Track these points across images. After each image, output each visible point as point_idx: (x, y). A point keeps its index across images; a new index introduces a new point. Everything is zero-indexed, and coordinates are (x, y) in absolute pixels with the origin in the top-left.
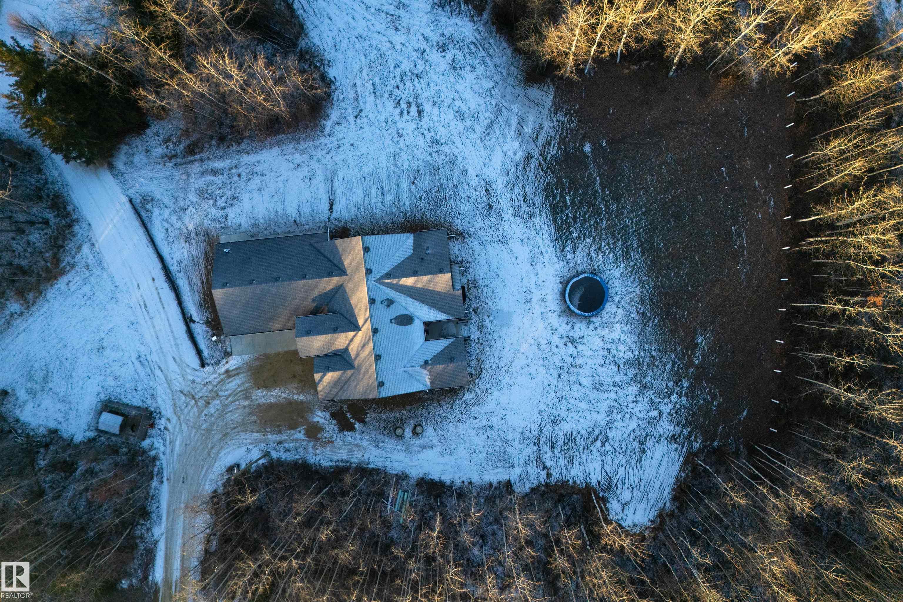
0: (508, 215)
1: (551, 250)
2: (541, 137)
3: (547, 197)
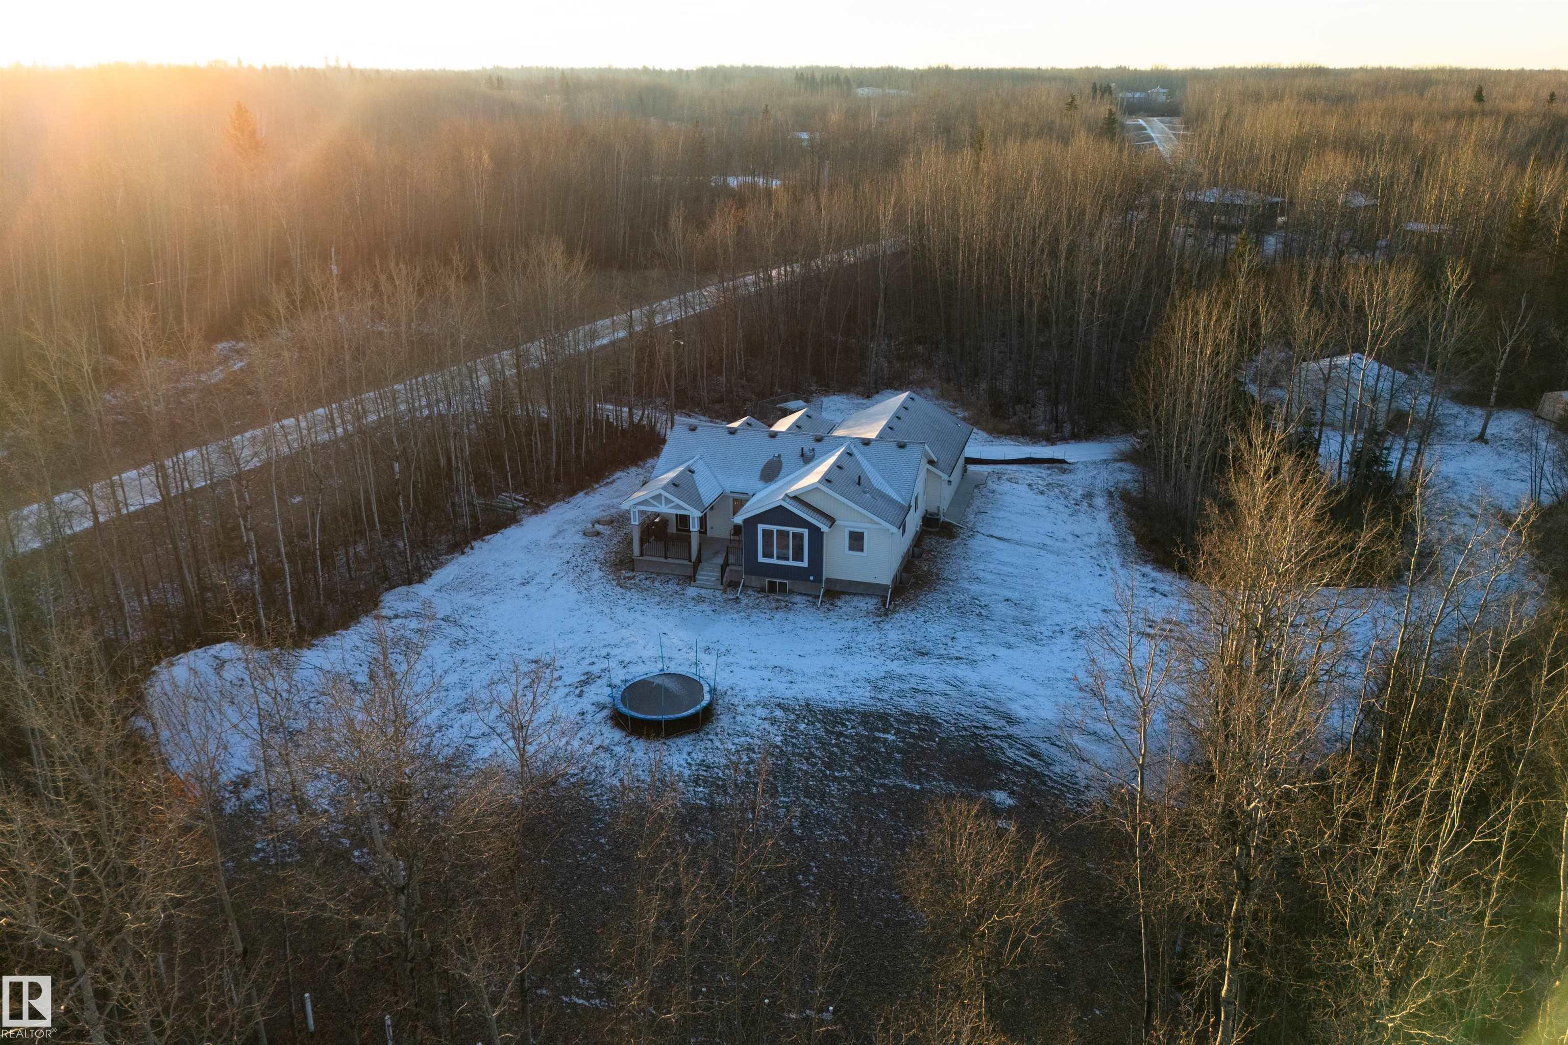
0: (896, 667)
1: (789, 694)
2: (1054, 750)
3: (907, 714)
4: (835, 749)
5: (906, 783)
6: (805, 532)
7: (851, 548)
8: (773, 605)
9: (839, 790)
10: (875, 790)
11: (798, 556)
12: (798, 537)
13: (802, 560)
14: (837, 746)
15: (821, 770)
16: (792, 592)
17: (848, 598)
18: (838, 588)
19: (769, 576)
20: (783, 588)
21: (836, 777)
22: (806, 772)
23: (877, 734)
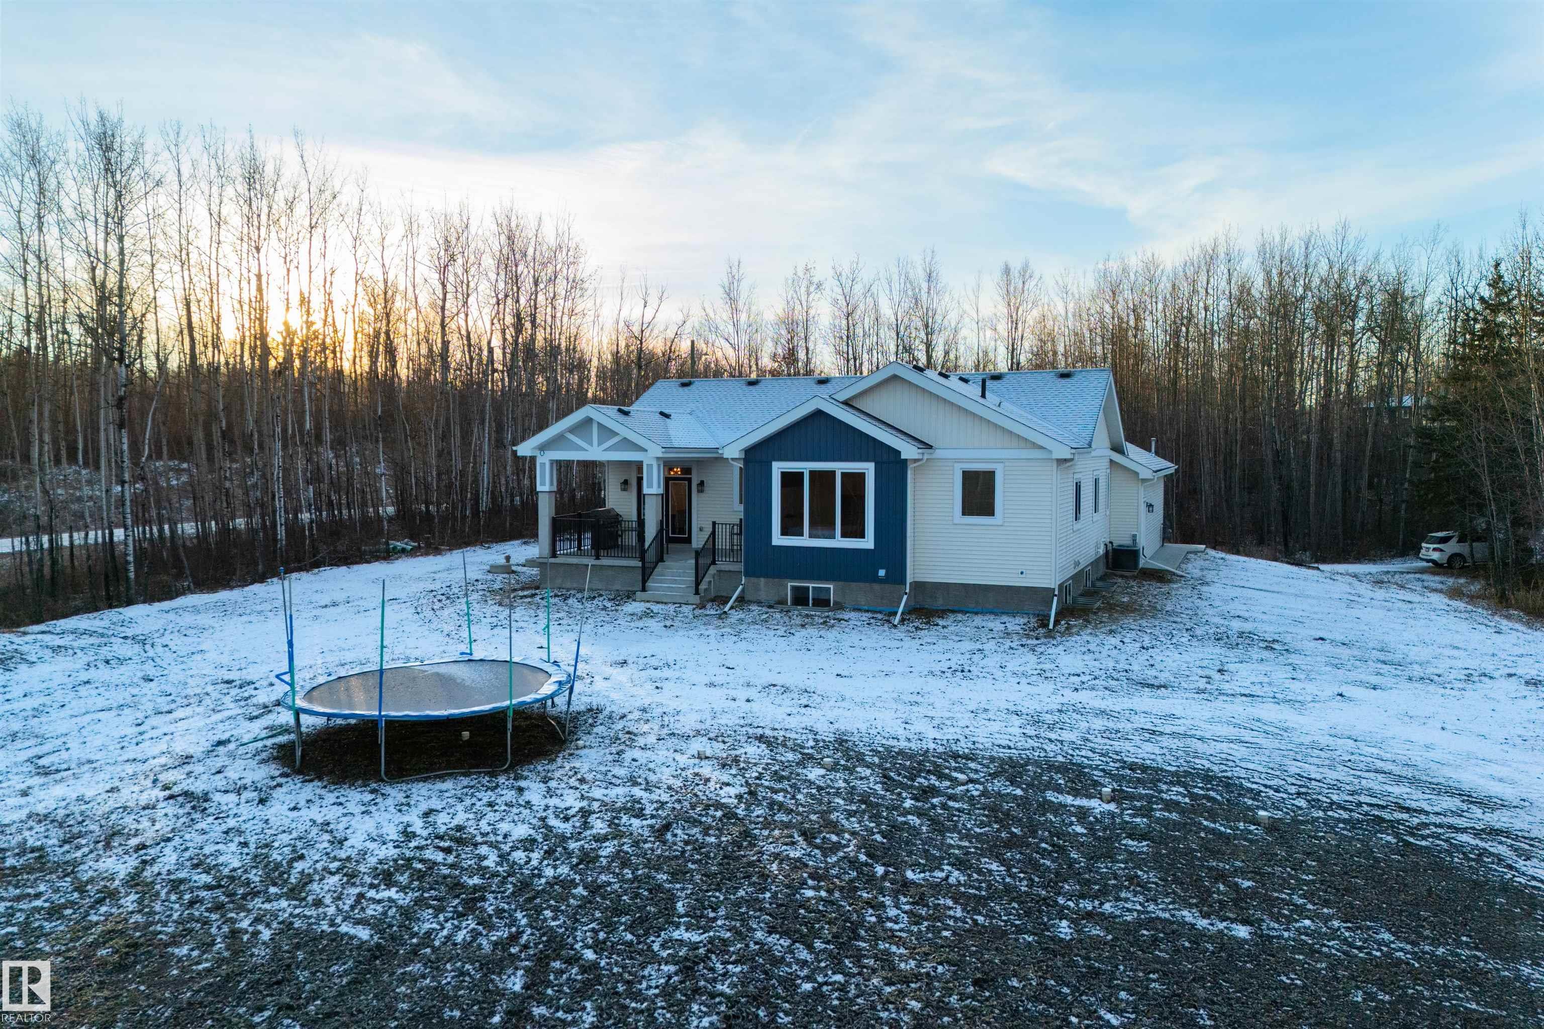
1: (794, 723)
4: (913, 820)
5: (1187, 915)
6: (868, 469)
7: (968, 510)
8: (798, 621)
9: (915, 919)
10: (1064, 929)
11: (854, 528)
12: (854, 482)
13: (862, 536)
14: (920, 813)
15: (853, 863)
16: (839, 607)
17: (960, 617)
18: (939, 604)
19: (794, 578)
20: (822, 602)
21: (906, 885)
22: (798, 864)
23: (1051, 796)
